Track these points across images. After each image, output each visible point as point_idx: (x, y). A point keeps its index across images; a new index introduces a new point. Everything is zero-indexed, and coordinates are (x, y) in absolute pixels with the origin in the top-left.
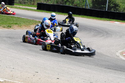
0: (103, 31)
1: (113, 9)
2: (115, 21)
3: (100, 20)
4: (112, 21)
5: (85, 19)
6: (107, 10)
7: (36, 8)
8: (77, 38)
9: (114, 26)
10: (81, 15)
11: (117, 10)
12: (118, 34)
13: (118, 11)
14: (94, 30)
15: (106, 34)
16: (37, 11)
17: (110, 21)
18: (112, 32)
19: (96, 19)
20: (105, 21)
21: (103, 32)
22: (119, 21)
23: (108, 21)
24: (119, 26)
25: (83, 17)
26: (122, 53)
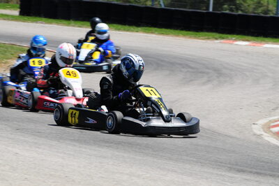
0: (208, 68)
1: (226, 6)
2: (235, 40)
3: (195, 38)
4: (227, 38)
5: (154, 35)
6: (211, 10)
7: (16, 12)
8: (149, 89)
9: (236, 52)
10: (143, 26)
11: (237, 9)
12: (248, 74)
13: (240, 12)
14: (183, 67)
15: (218, 77)
16: (20, 21)
17: (222, 41)
18: (232, 70)
19: (184, 35)
20: (209, 41)
21: (207, 70)
22: (246, 37)
23: (216, 39)
24: (248, 53)
25: (148, 33)
26: (268, 127)
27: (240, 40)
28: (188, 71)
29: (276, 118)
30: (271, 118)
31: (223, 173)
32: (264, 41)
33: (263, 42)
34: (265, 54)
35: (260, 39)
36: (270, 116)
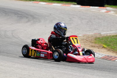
2: (40, 2)
9: (40, 7)
12: (47, 18)
14: (16, 14)
17: (33, 2)
18: (39, 16)
20: (27, 2)
21: (27, 16)
27: (42, 2)
28: (18, 16)
31: (41, 64)
32: (53, 2)
34: (54, 8)
35: (51, 1)
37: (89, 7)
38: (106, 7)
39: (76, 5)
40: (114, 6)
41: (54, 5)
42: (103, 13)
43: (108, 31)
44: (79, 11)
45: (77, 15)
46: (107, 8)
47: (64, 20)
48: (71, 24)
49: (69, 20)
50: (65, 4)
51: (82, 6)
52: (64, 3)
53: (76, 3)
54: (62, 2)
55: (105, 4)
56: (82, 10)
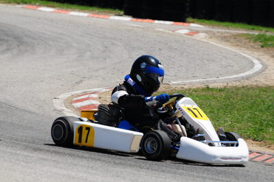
0: (7, 35)
2: (40, 6)
4: (30, 3)
9: (39, 19)
12: (51, 43)
15: (18, 46)
17: (25, 6)
18: (34, 38)
20: (10, 6)
21: (6, 38)
22: (52, 3)
23: (18, 3)
24: (52, 20)
26: (69, 103)
27: (44, 6)
29: (79, 92)
30: (74, 93)
33: (69, 9)
34: (70, 23)
35: (66, 5)
36: (73, 90)
37: (151, 21)
38: (189, 22)
39: (122, 15)
40: (206, 21)
41: (72, 16)
42: (181, 36)
43: (188, 78)
44: (129, 31)
45: (121, 39)
46: (192, 25)
47: (90, 51)
48: (105, 59)
49: (102, 49)
50: (98, 14)
51: (135, 19)
52: (97, 10)
53: (122, 13)
54: (91, 9)
55: (187, 17)
56: (133, 27)
